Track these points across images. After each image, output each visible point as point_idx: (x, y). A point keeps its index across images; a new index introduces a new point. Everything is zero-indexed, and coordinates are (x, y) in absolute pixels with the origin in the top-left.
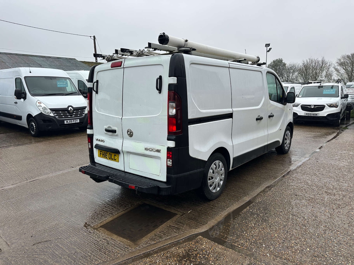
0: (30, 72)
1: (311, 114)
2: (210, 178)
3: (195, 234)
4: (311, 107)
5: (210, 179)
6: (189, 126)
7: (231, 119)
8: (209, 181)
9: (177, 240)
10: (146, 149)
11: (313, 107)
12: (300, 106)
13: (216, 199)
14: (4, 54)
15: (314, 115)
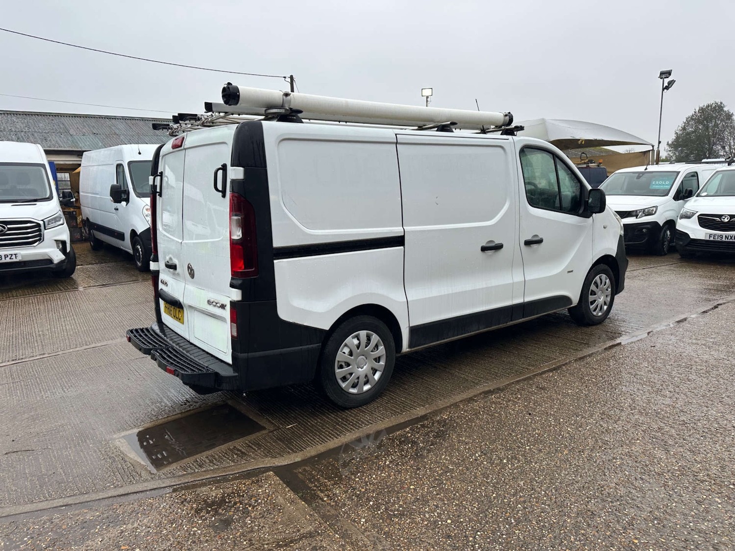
0: (140, 153)
1: (721, 236)
2: (343, 364)
3: (264, 467)
4: (723, 220)
5: (341, 367)
6: (275, 261)
7: (402, 247)
8: (337, 371)
9: (224, 474)
10: (209, 302)
11: (726, 220)
12: (695, 217)
13: (360, 408)
14: (120, 119)
15: (728, 239)
